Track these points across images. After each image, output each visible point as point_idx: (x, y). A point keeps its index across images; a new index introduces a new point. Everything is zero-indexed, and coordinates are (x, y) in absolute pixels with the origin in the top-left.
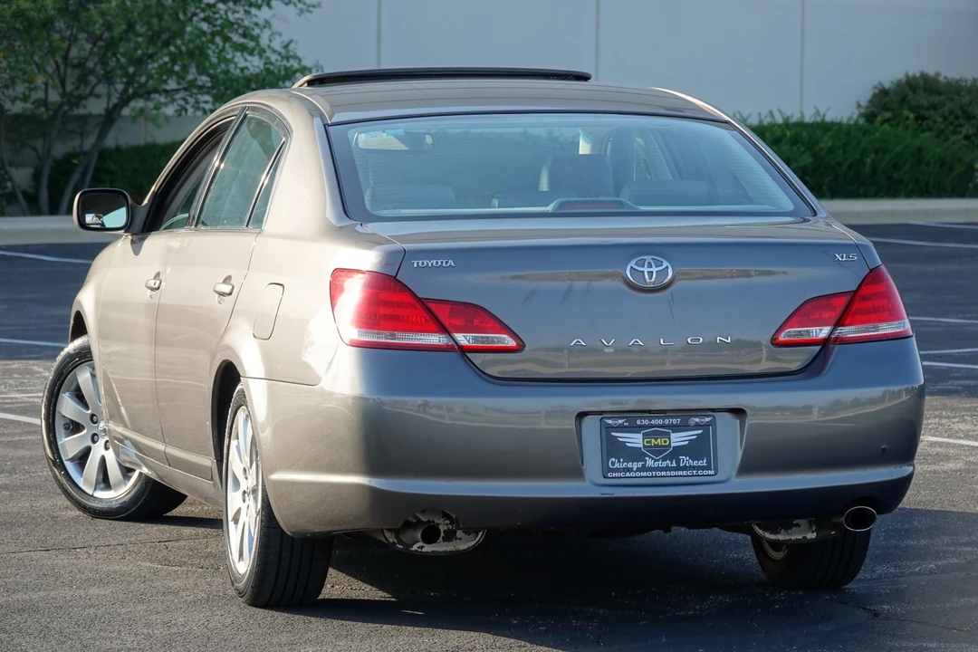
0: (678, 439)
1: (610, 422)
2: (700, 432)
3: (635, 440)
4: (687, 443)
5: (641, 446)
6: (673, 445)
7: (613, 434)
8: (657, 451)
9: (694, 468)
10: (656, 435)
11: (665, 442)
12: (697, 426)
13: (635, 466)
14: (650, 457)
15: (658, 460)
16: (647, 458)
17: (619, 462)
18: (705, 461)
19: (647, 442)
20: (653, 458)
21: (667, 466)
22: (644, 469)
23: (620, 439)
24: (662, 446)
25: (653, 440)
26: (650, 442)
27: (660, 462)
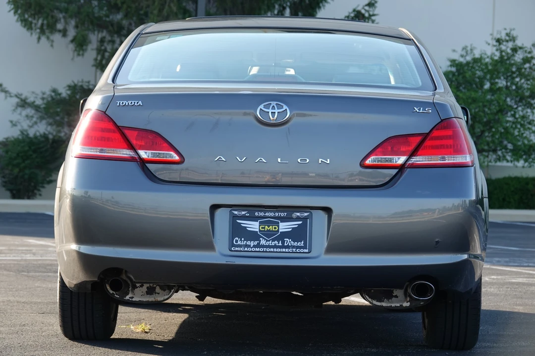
0: (284, 227)
1: (236, 213)
2: (300, 222)
3: (254, 226)
4: (291, 229)
5: (258, 230)
6: (280, 231)
7: (238, 221)
8: (268, 235)
9: (293, 247)
10: (269, 223)
11: (275, 228)
12: (298, 219)
13: (252, 244)
14: (263, 238)
15: (269, 241)
16: (261, 239)
17: (241, 240)
18: (302, 243)
19: (262, 228)
20: (265, 239)
21: (275, 245)
22: (258, 246)
23: (242, 225)
24: (272, 231)
25: (266, 227)
26: (264, 228)
27: (270, 242)
